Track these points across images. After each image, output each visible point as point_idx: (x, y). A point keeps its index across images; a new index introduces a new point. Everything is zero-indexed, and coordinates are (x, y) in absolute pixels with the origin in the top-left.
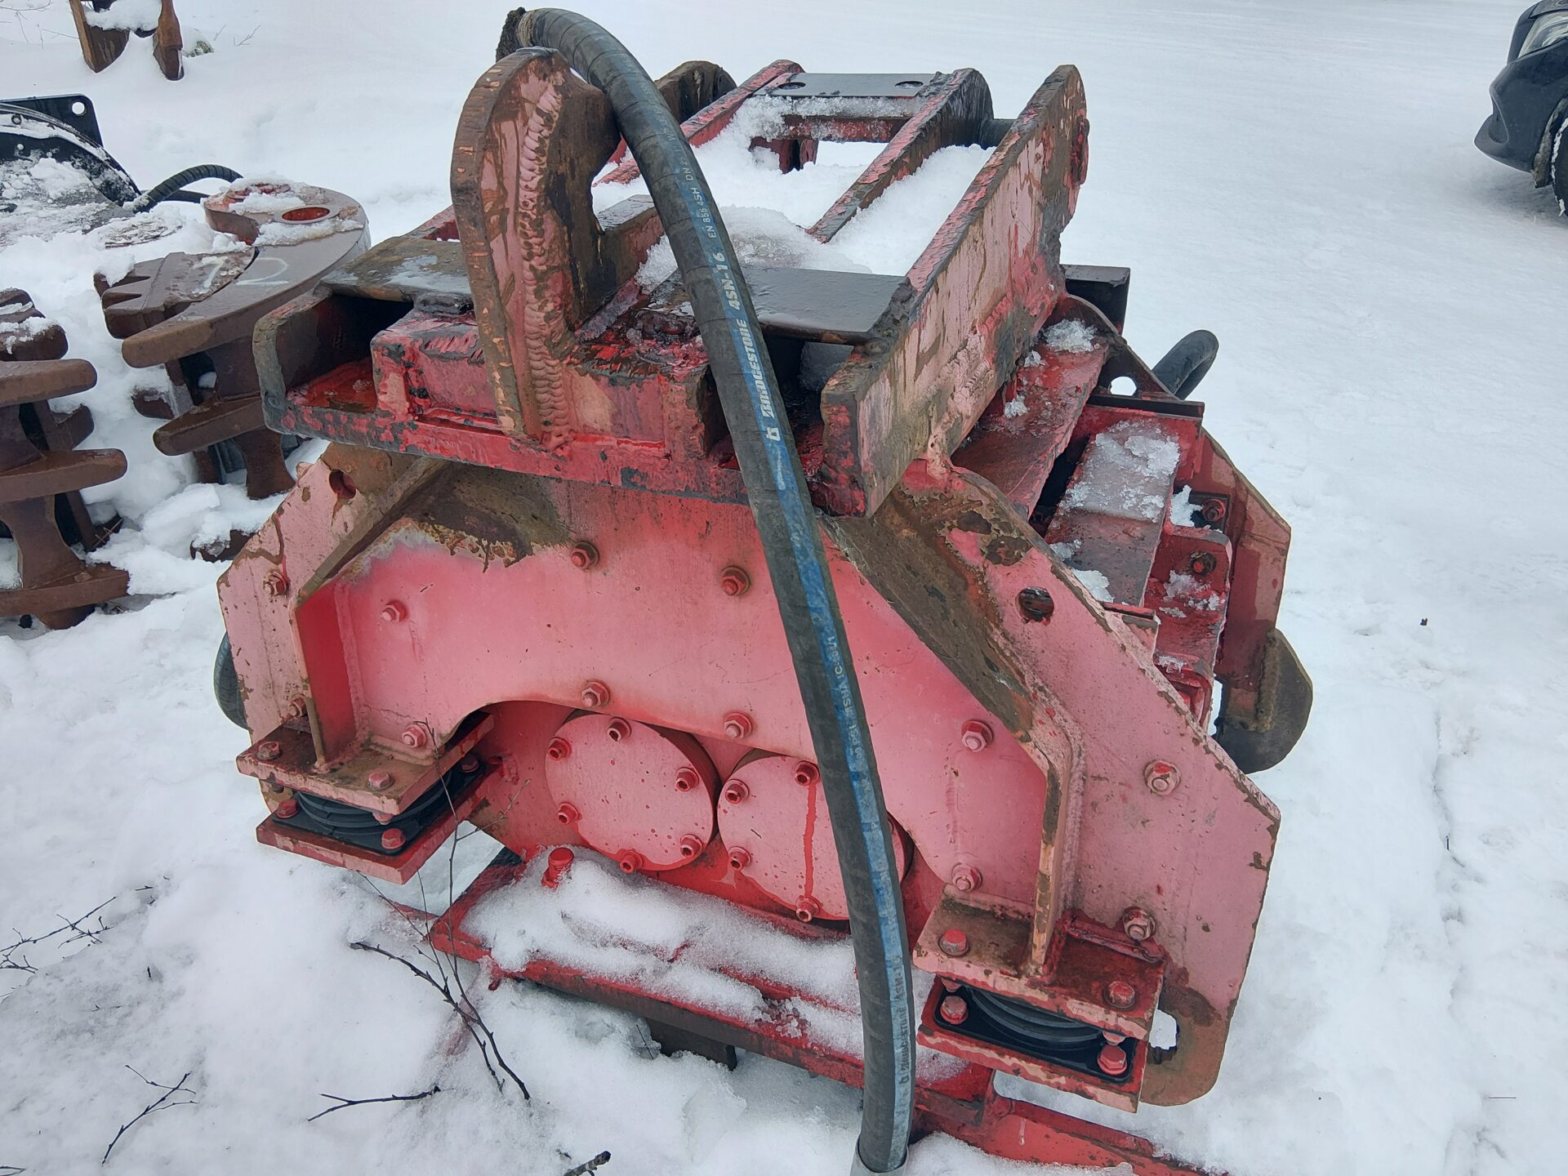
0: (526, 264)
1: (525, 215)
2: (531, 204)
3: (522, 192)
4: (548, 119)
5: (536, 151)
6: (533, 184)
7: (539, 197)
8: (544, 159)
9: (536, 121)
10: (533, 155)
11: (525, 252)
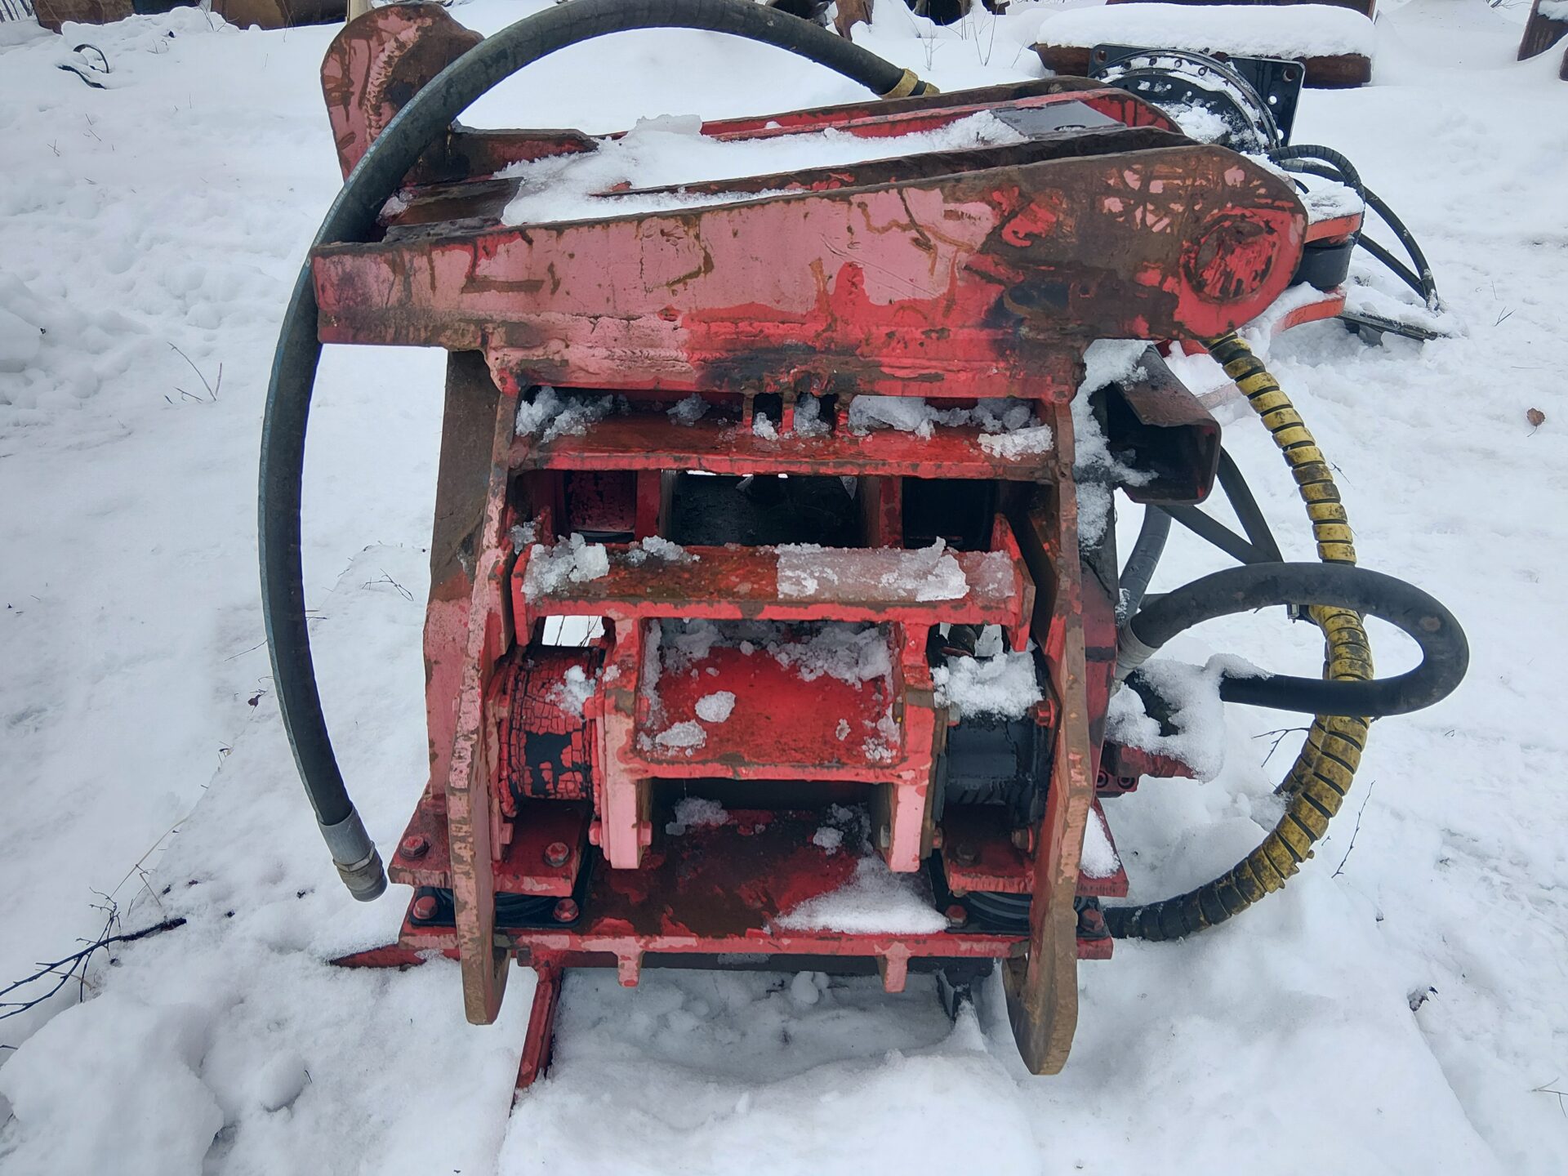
0: (368, 130)
1: (369, 100)
2: (373, 94)
3: (369, 85)
4: (401, 45)
5: (385, 62)
6: (377, 83)
7: (379, 92)
8: (390, 70)
9: (390, 45)
10: (382, 65)
11: (367, 123)
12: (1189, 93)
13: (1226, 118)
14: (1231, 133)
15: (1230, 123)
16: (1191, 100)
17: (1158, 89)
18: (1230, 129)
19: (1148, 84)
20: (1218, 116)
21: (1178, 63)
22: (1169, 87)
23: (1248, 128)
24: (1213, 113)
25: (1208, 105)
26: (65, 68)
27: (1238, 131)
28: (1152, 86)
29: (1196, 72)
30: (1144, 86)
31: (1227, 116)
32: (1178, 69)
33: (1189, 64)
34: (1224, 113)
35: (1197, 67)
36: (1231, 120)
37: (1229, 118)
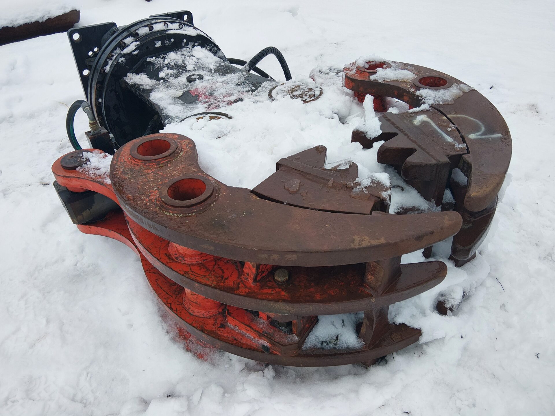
12: (185, 41)
13: (208, 48)
16: (187, 44)
17: (167, 43)
19: (160, 42)
22: (172, 40)
28: (163, 43)
29: (178, 28)
31: (208, 46)
32: (168, 28)
33: (172, 24)
34: (206, 45)
35: (177, 24)
36: (211, 48)
37: (210, 47)
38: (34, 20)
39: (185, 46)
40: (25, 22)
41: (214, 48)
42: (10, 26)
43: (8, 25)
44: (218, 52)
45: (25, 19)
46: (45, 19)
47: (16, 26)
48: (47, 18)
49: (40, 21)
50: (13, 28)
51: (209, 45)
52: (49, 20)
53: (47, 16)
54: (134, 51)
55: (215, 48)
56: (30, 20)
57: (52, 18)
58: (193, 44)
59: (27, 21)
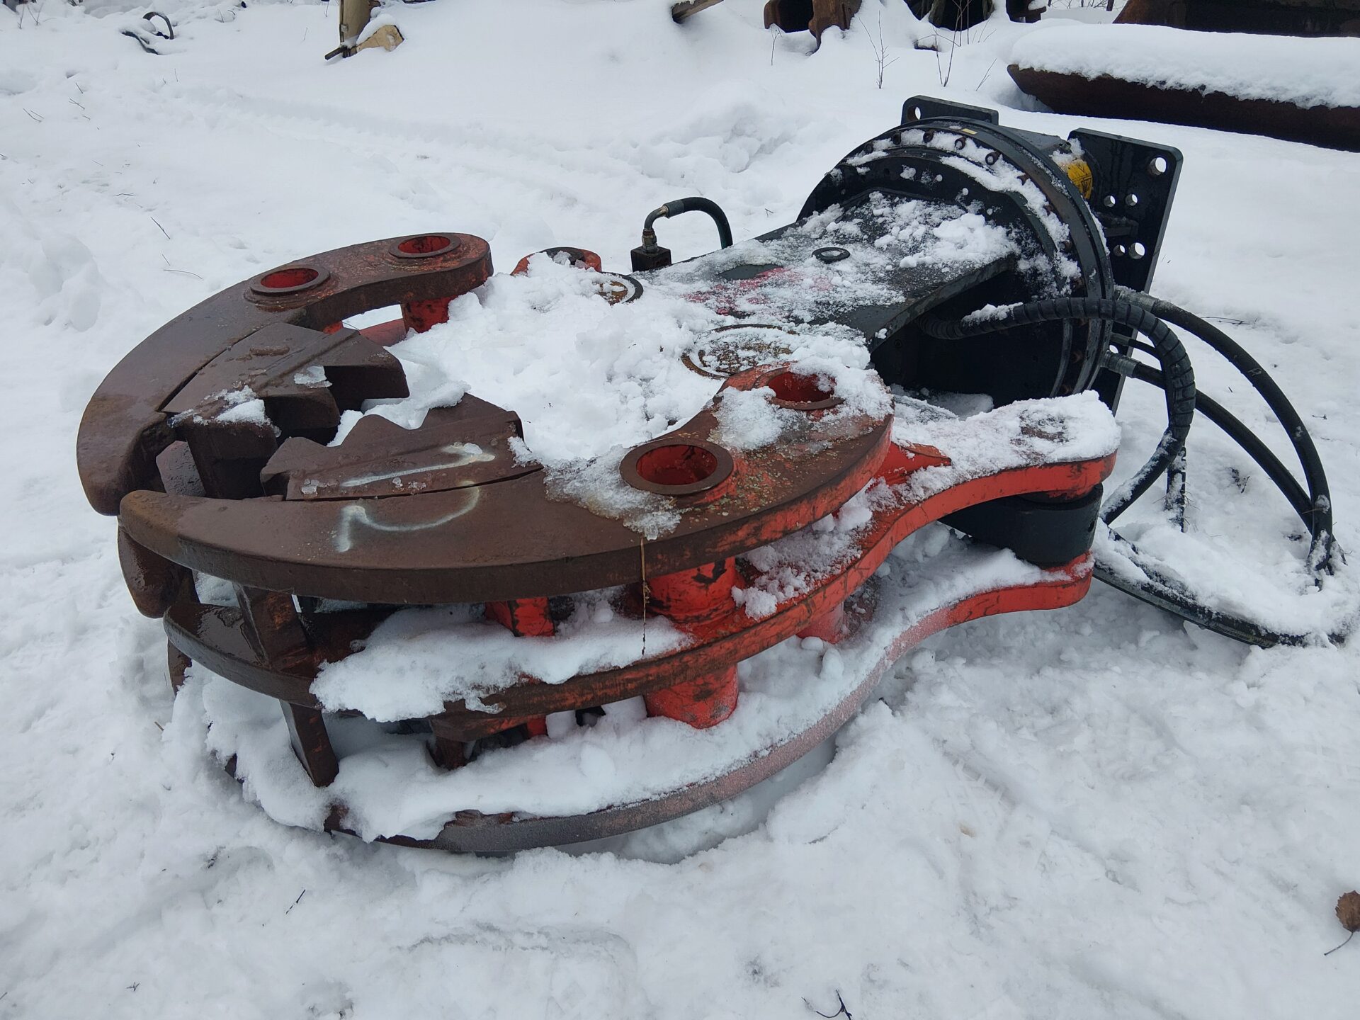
12: (965, 191)
13: (1013, 234)
14: (1019, 258)
15: (1018, 241)
16: (968, 201)
17: (925, 179)
18: (1018, 251)
19: (914, 171)
20: (1001, 230)
21: (959, 144)
22: (939, 178)
23: (1044, 252)
24: (997, 224)
25: (990, 212)
26: (129, 34)
27: (1030, 255)
28: (918, 176)
29: (982, 159)
30: (908, 173)
31: (1016, 230)
32: (961, 153)
33: (978, 146)
34: (1011, 226)
35: (985, 152)
36: (1021, 237)
37: (1019, 233)
38: (1284, 98)
39: (962, 203)
40: (1263, 95)
41: (1029, 241)
42: (1230, 93)
43: (1227, 90)
44: (1037, 254)
45: (1268, 89)
46: (1310, 105)
47: (1242, 98)
48: (1318, 104)
49: (1300, 105)
50: (1233, 100)
51: (1019, 229)
52: (1322, 110)
53: (1320, 98)
54: (860, 166)
55: (1032, 242)
56: (1277, 94)
57: (1331, 107)
58: (980, 208)
59: (1269, 95)
